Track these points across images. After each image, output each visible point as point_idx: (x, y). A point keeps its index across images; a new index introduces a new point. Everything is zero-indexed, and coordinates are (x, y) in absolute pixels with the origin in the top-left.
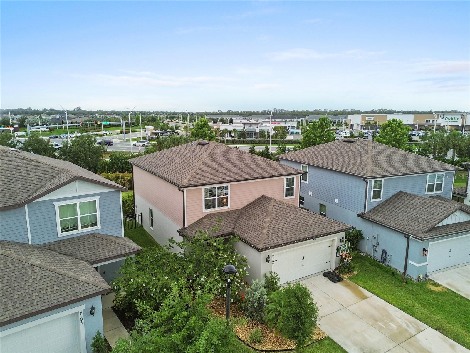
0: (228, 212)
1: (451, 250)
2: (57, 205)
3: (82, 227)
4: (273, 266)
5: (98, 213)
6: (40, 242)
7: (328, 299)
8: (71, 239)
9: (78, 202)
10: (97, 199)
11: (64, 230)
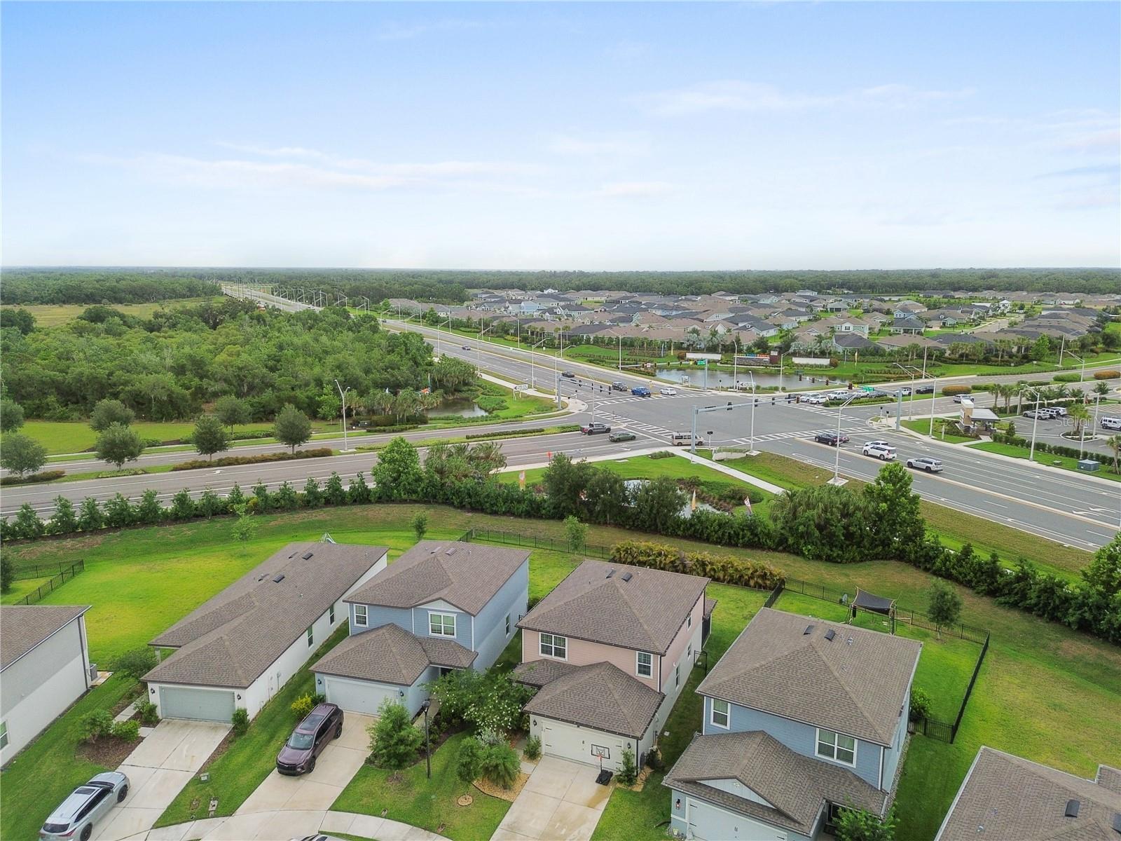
0: (564, 665)
1: (736, 829)
2: (430, 613)
3: (445, 634)
4: (543, 732)
5: (455, 626)
6: (419, 635)
7: (565, 787)
8: (436, 639)
9: (442, 614)
10: (455, 616)
11: (433, 631)
